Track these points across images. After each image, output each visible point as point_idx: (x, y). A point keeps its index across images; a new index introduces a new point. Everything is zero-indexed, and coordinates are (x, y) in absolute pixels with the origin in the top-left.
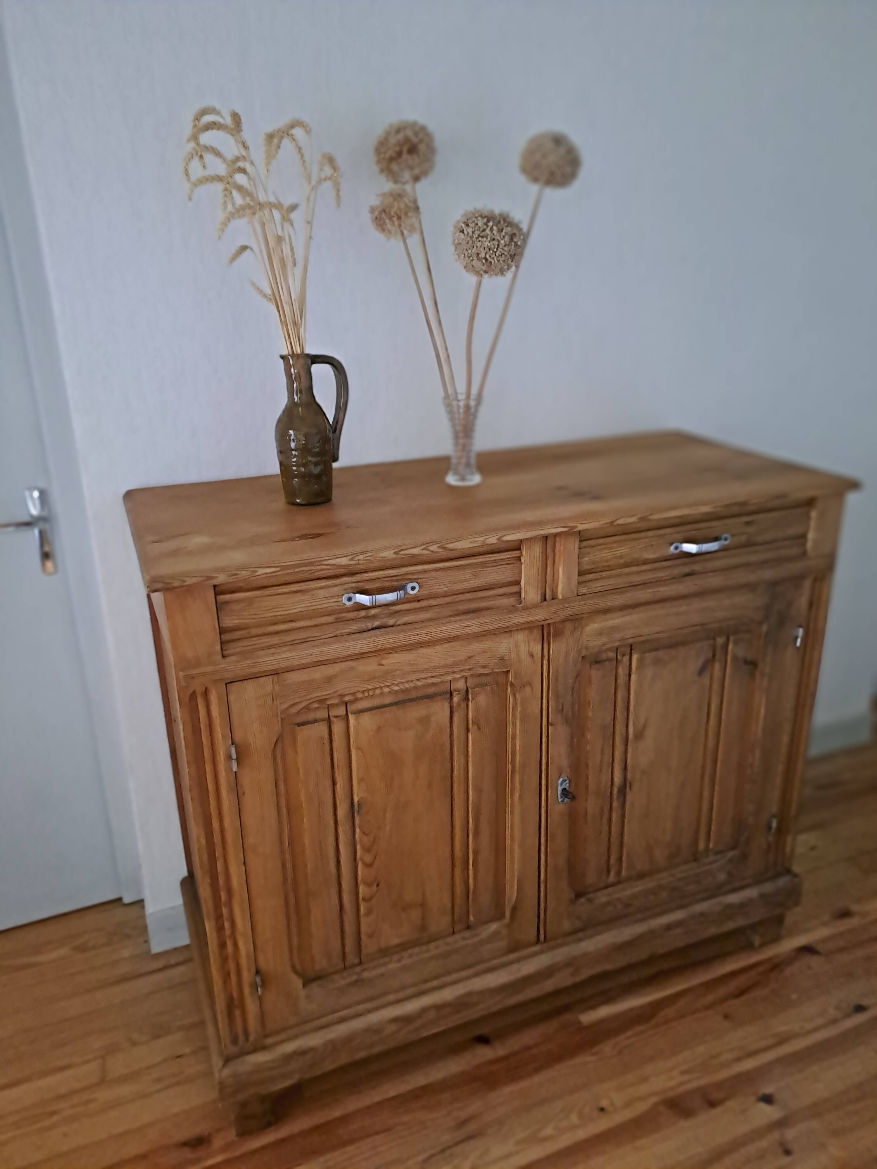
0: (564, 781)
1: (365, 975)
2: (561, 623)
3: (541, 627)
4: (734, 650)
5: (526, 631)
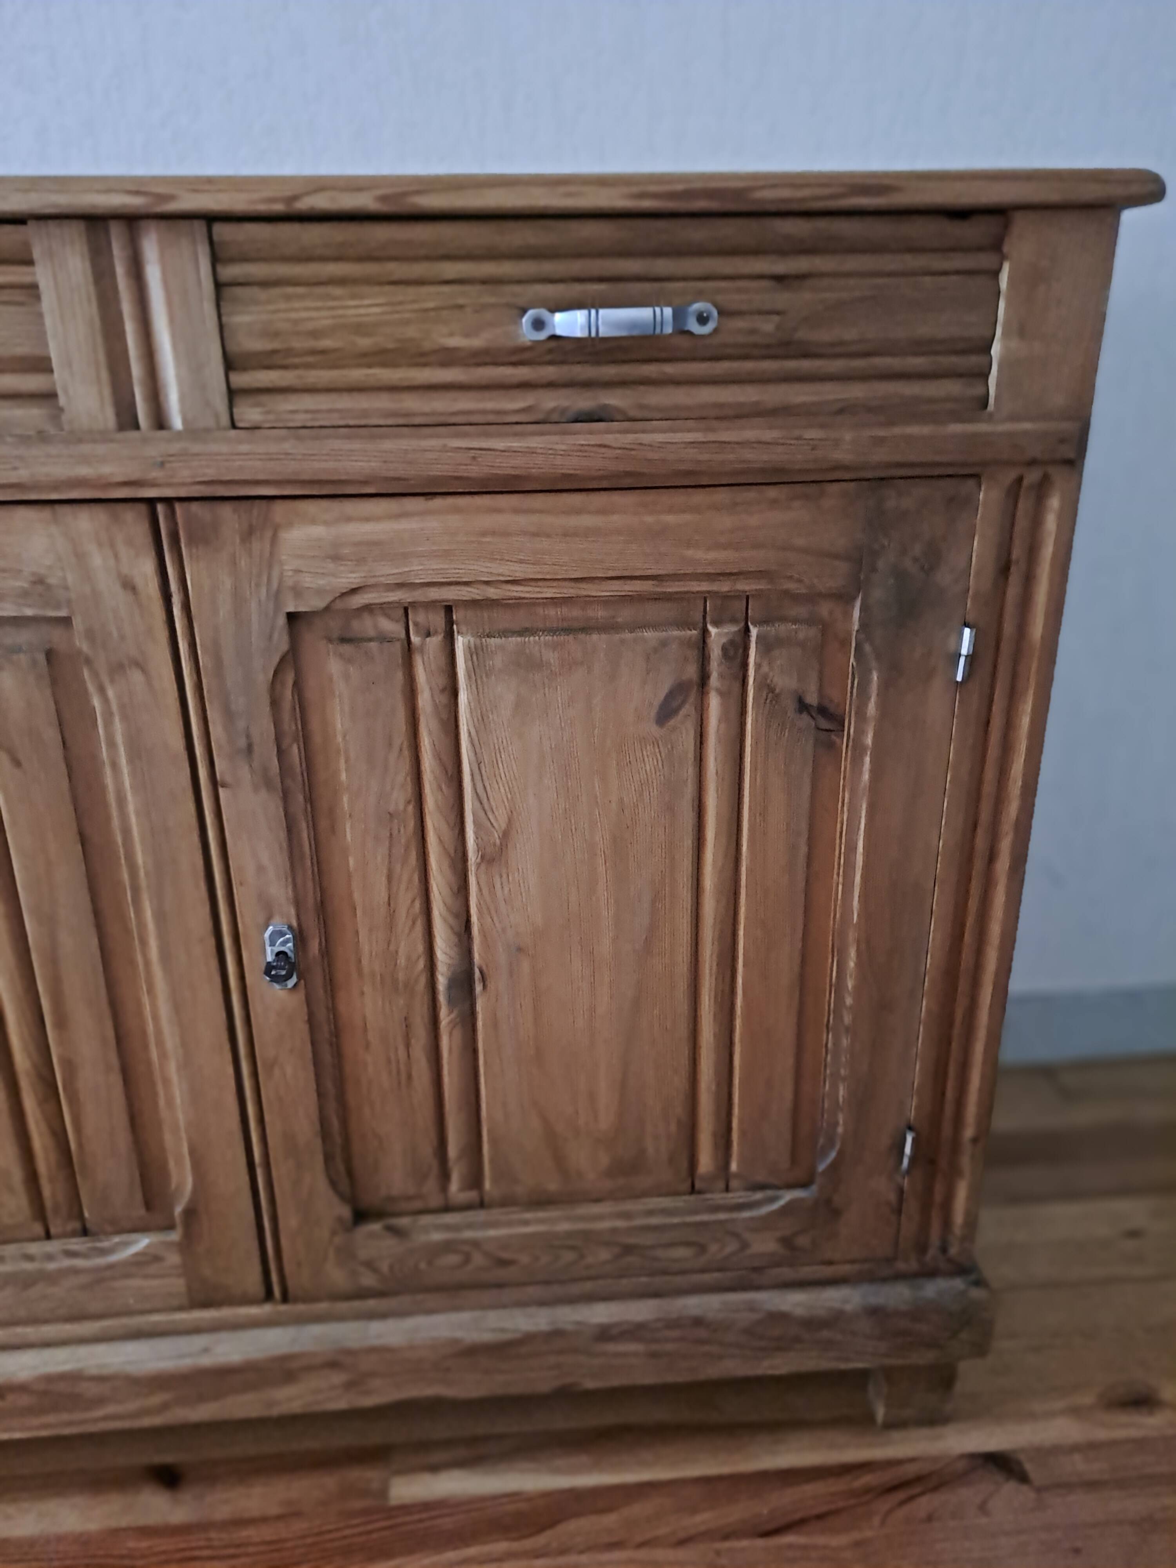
0: (280, 933)
2: (207, 505)
3: (143, 508)
4: (765, 668)
5: (100, 514)
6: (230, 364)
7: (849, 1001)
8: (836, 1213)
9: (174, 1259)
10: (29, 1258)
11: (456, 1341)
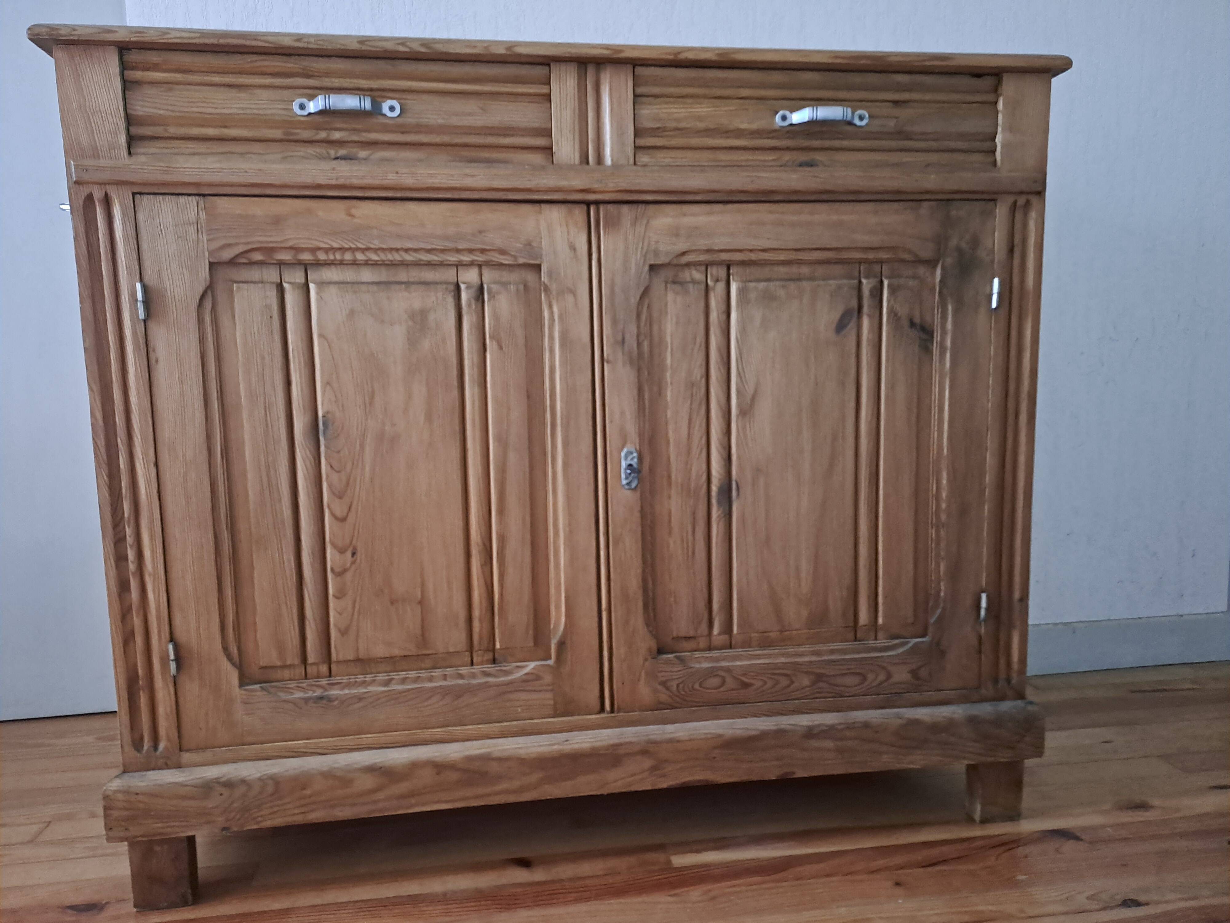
0: (630, 453)
1: (335, 692)
2: (615, 206)
3: (584, 207)
4: (892, 302)
5: (563, 208)
6: (637, 133)
7: (944, 506)
8: (943, 653)
9: (548, 678)
10: (461, 676)
11: (720, 736)
